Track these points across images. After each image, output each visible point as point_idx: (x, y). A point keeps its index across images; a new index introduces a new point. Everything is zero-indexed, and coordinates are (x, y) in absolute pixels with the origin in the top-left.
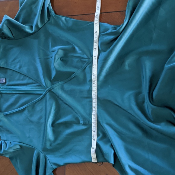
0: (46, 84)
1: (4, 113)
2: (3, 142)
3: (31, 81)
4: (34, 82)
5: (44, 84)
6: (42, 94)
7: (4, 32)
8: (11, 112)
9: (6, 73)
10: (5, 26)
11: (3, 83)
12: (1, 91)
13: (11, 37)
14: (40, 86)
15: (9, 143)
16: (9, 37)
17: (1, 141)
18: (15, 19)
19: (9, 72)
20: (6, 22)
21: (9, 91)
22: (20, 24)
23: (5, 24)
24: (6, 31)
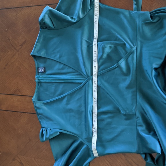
0: (87, 72)
1: (44, 101)
2: (43, 129)
3: (70, 70)
4: (74, 71)
5: (85, 73)
6: (82, 83)
7: (45, 22)
8: (50, 100)
9: (45, 62)
10: (47, 15)
11: (42, 72)
12: (41, 80)
13: (52, 27)
14: (80, 74)
15: (50, 131)
16: (50, 27)
17: (42, 128)
18: (56, 10)
19: (48, 62)
20: (48, 12)
21: (48, 80)
22: (61, 14)
23: (47, 14)
24: (48, 21)
